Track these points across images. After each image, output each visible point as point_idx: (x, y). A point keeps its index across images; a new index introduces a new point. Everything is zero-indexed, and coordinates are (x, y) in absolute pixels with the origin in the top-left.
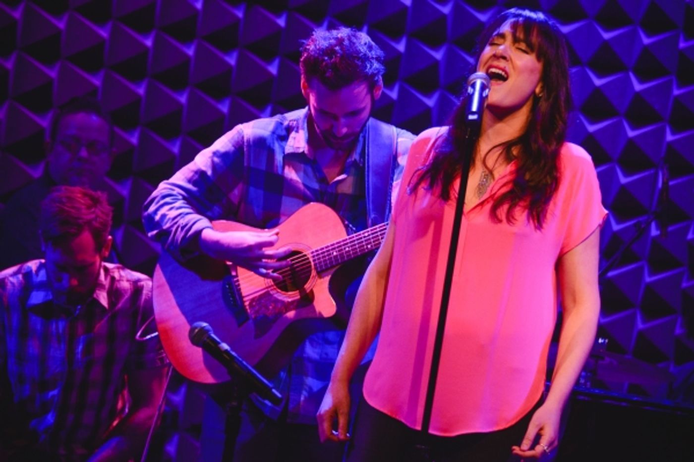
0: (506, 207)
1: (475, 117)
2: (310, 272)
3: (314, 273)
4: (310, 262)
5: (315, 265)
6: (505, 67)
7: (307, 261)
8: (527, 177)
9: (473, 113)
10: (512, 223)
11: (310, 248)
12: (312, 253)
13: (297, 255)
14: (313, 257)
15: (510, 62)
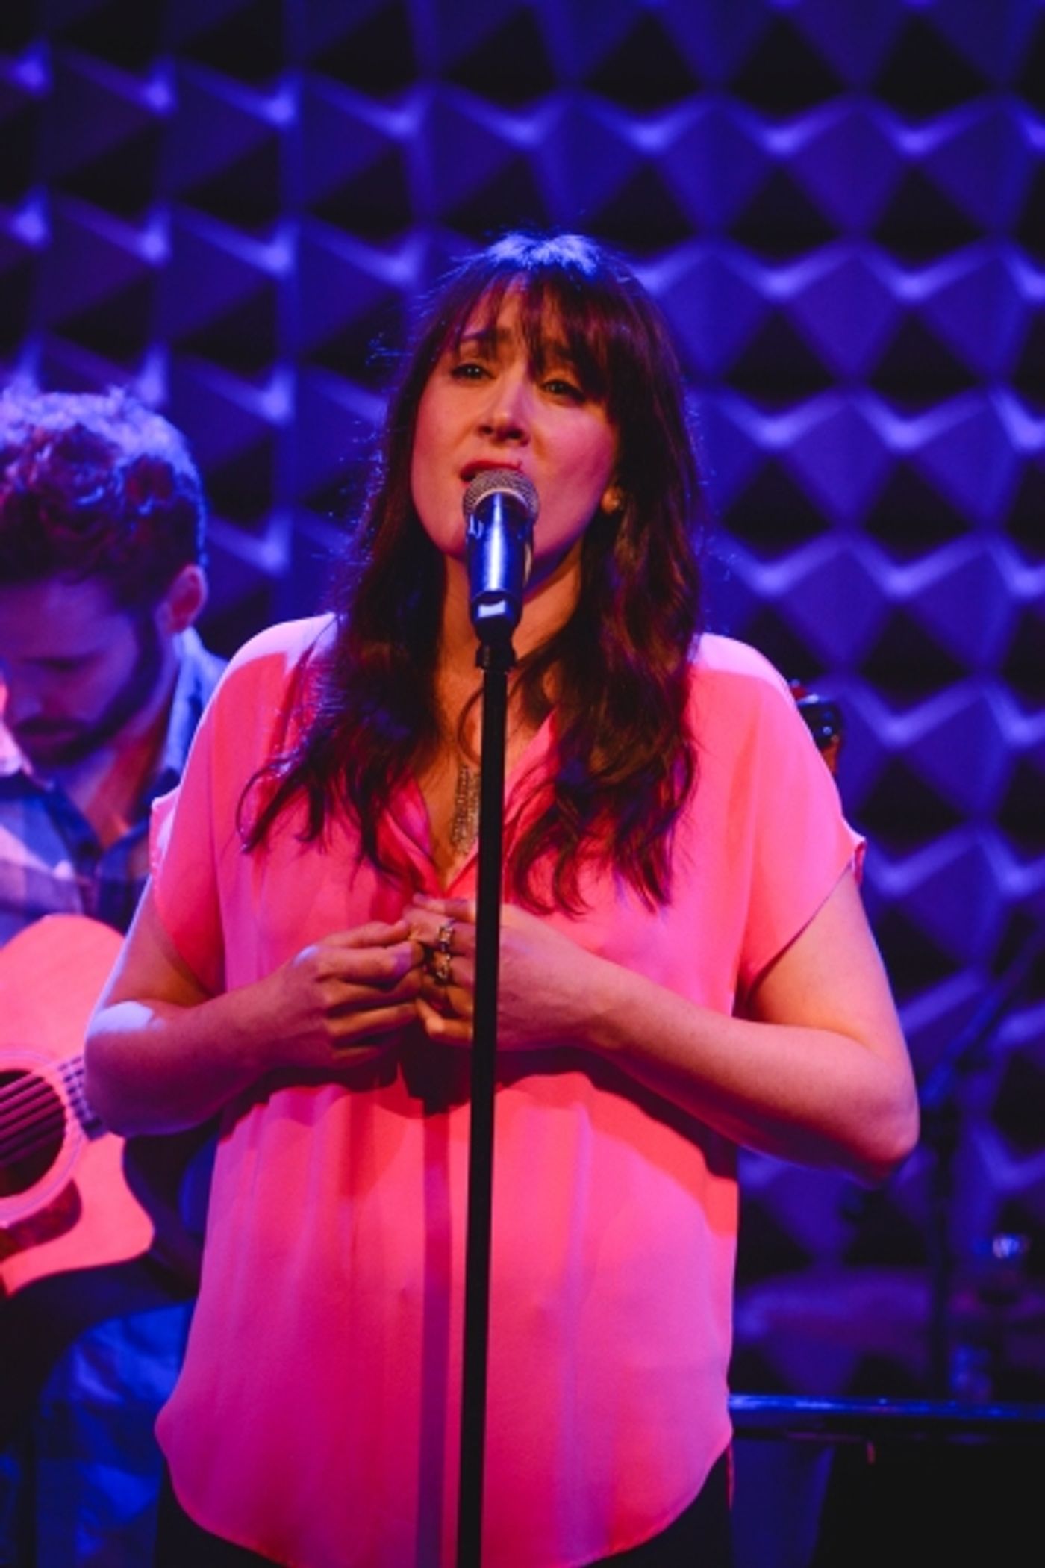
0: (546, 865)
1: (499, 608)
2: (63, 1122)
3: (73, 1128)
4: (56, 1099)
5: (75, 1103)
6: (520, 464)
7: (48, 1095)
8: (598, 760)
9: (492, 598)
10: (574, 911)
11: (53, 1055)
12: (63, 1067)
13: (13, 1080)
14: (68, 1079)
15: (531, 445)
